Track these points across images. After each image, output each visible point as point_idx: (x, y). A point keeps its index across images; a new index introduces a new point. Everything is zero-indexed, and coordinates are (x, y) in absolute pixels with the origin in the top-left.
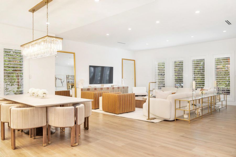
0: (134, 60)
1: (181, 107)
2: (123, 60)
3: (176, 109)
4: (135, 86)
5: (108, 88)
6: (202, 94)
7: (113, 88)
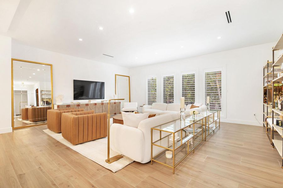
0: (129, 77)
1: (162, 138)
2: (116, 76)
3: (152, 143)
4: (130, 102)
5: (96, 104)
6: (194, 114)
7: (102, 104)
